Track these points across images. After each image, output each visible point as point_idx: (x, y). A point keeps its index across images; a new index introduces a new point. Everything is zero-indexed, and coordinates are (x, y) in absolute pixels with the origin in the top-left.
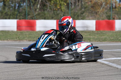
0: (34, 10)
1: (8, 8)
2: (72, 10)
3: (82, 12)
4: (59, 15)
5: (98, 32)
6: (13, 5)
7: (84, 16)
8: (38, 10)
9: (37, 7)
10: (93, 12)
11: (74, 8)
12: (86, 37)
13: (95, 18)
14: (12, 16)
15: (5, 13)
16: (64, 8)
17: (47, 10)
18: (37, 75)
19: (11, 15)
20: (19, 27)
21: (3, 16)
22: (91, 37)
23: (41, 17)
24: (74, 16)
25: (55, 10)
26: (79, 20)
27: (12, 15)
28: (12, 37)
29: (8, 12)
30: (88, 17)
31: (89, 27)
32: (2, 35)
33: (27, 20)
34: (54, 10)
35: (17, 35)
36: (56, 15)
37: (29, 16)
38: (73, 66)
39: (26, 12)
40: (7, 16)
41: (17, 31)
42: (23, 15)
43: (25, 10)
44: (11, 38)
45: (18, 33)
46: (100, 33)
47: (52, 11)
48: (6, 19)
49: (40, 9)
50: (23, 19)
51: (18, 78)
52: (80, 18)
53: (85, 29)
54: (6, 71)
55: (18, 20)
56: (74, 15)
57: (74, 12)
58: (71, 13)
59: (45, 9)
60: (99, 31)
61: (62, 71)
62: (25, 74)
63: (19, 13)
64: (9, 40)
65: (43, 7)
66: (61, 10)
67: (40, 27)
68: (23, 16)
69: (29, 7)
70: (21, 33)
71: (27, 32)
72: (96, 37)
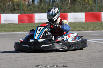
0: (66, 4)
1: (43, 3)
2: (98, 3)
4: (87, 8)
6: (48, 1)
8: (69, 4)
9: (68, 2)
11: (100, 2)
15: (42, 8)
16: (91, 2)
17: (77, 5)
18: (69, 60)
19: (46, 9)
21: (40, 11)
23: (71, 10)
25: (84, 4)
27: (47, 9)
29: (44, 6)
34: (82, 4)
36: (84, 8)
37: (62, 10)
38: (100, 51)
40: (43, 10)
43: (58, 4)
47: (81, 5)
48: (42, 13)
49: (71, 3)
51: (54, 63)
54: (43, 57)
56: (100, 8)
57: (100, 6)
58: (97, 6)
59: (75, 3)
61: (91, 56)
62: (59, 60)
65: (73, 2)
66: (89, 4)
67: (71, 19)
69: (62, 3)
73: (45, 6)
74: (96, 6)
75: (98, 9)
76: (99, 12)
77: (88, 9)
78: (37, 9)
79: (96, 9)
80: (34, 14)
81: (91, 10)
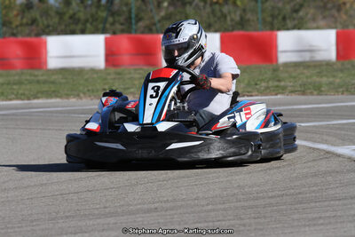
0: (156, 3)
3: (297, 7)
4: (228, 18)
5: (343, 64)
7: (302, 18)
8: (166, 4)
10: (329, 5)
12: (309, 80)
13: (336, 22)
14: (91, 24)
15: (71, 17)
17: (194, 4)
18: (161, 199)
19: (87, 21)
20: (111, 56)
21: (66, 26)
22: (324, 80)
24: (273, 19)
25: (217, 3)
26: (288, 29)
27: (90, 20)
28: (90, 88)
29: (79, 11)
30: (314, 19)
31: (319, 50)
32: (64, 81)
33: (133, 35)
34: (212, 4)
35: (106, 79)
36: (219, 18)
37: (141, 24)
39: (130, 12)
40: (77, 24)
41: (106, 68)
42: (122, 19)
43: (127, 4)
44: (89, 90)
45: (109, 74)
46: (349, 66)
47: (208, 6)
48: (73, 32)
49: (172, 1)
50: (123, 31)
51: (107, 210)
52: (289, 23)
53: (307, 57)
55: (108, 36)
56: (273, 16)
57: (273, 8)
58: (263, 11)
60: (346, 62)
62: (127, 199)
63: (113, 14)
64: (82, 95)
66: (235, 4)
68: (122, 24)
70: (119, 74)
71: (136, 70)
72: (338, 80)
73: (82, 9)
74: (259, 10)
75: (264, 20)
76: (268, 33)
77: (232, 20)
78: (56, 20)
79: (258, 19)
80: (44, 37)
81: (242, 23)
